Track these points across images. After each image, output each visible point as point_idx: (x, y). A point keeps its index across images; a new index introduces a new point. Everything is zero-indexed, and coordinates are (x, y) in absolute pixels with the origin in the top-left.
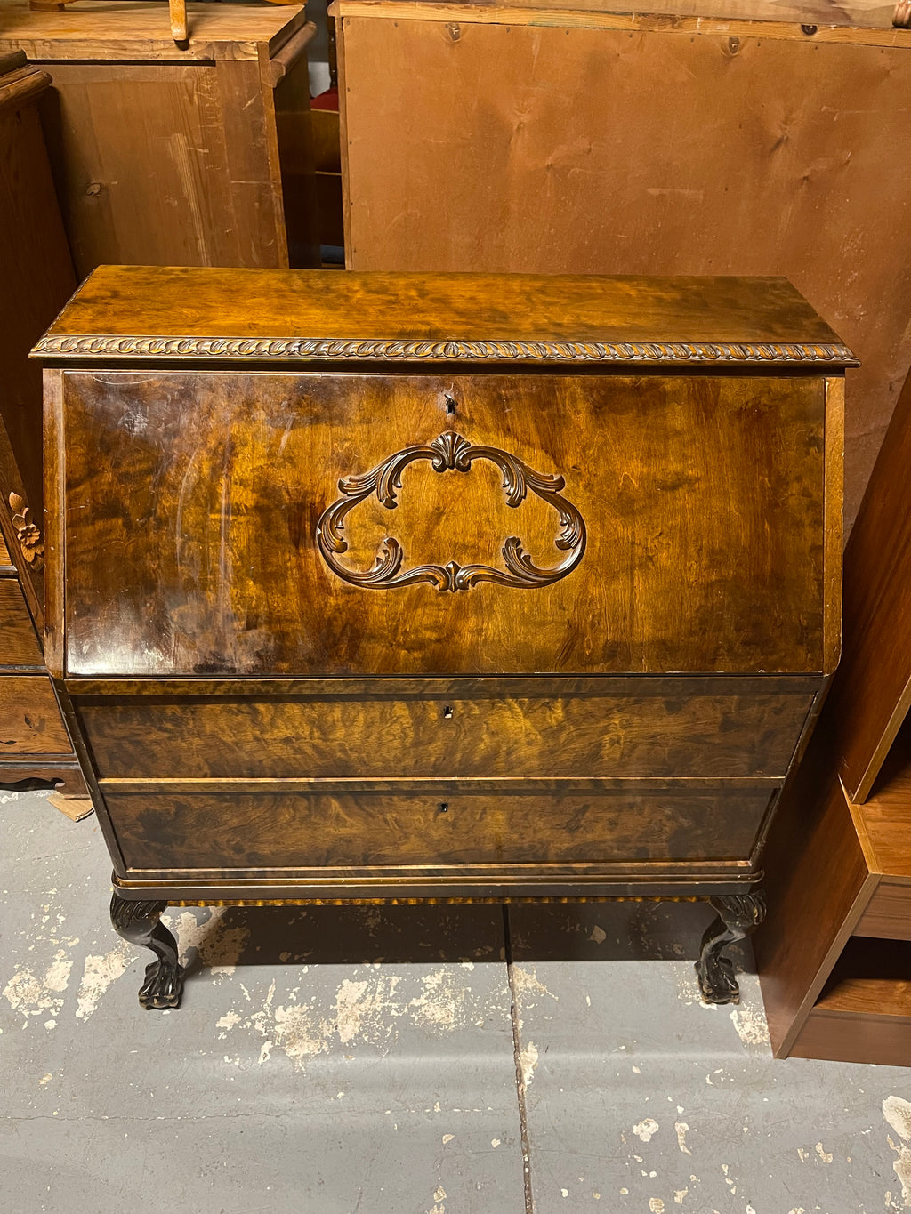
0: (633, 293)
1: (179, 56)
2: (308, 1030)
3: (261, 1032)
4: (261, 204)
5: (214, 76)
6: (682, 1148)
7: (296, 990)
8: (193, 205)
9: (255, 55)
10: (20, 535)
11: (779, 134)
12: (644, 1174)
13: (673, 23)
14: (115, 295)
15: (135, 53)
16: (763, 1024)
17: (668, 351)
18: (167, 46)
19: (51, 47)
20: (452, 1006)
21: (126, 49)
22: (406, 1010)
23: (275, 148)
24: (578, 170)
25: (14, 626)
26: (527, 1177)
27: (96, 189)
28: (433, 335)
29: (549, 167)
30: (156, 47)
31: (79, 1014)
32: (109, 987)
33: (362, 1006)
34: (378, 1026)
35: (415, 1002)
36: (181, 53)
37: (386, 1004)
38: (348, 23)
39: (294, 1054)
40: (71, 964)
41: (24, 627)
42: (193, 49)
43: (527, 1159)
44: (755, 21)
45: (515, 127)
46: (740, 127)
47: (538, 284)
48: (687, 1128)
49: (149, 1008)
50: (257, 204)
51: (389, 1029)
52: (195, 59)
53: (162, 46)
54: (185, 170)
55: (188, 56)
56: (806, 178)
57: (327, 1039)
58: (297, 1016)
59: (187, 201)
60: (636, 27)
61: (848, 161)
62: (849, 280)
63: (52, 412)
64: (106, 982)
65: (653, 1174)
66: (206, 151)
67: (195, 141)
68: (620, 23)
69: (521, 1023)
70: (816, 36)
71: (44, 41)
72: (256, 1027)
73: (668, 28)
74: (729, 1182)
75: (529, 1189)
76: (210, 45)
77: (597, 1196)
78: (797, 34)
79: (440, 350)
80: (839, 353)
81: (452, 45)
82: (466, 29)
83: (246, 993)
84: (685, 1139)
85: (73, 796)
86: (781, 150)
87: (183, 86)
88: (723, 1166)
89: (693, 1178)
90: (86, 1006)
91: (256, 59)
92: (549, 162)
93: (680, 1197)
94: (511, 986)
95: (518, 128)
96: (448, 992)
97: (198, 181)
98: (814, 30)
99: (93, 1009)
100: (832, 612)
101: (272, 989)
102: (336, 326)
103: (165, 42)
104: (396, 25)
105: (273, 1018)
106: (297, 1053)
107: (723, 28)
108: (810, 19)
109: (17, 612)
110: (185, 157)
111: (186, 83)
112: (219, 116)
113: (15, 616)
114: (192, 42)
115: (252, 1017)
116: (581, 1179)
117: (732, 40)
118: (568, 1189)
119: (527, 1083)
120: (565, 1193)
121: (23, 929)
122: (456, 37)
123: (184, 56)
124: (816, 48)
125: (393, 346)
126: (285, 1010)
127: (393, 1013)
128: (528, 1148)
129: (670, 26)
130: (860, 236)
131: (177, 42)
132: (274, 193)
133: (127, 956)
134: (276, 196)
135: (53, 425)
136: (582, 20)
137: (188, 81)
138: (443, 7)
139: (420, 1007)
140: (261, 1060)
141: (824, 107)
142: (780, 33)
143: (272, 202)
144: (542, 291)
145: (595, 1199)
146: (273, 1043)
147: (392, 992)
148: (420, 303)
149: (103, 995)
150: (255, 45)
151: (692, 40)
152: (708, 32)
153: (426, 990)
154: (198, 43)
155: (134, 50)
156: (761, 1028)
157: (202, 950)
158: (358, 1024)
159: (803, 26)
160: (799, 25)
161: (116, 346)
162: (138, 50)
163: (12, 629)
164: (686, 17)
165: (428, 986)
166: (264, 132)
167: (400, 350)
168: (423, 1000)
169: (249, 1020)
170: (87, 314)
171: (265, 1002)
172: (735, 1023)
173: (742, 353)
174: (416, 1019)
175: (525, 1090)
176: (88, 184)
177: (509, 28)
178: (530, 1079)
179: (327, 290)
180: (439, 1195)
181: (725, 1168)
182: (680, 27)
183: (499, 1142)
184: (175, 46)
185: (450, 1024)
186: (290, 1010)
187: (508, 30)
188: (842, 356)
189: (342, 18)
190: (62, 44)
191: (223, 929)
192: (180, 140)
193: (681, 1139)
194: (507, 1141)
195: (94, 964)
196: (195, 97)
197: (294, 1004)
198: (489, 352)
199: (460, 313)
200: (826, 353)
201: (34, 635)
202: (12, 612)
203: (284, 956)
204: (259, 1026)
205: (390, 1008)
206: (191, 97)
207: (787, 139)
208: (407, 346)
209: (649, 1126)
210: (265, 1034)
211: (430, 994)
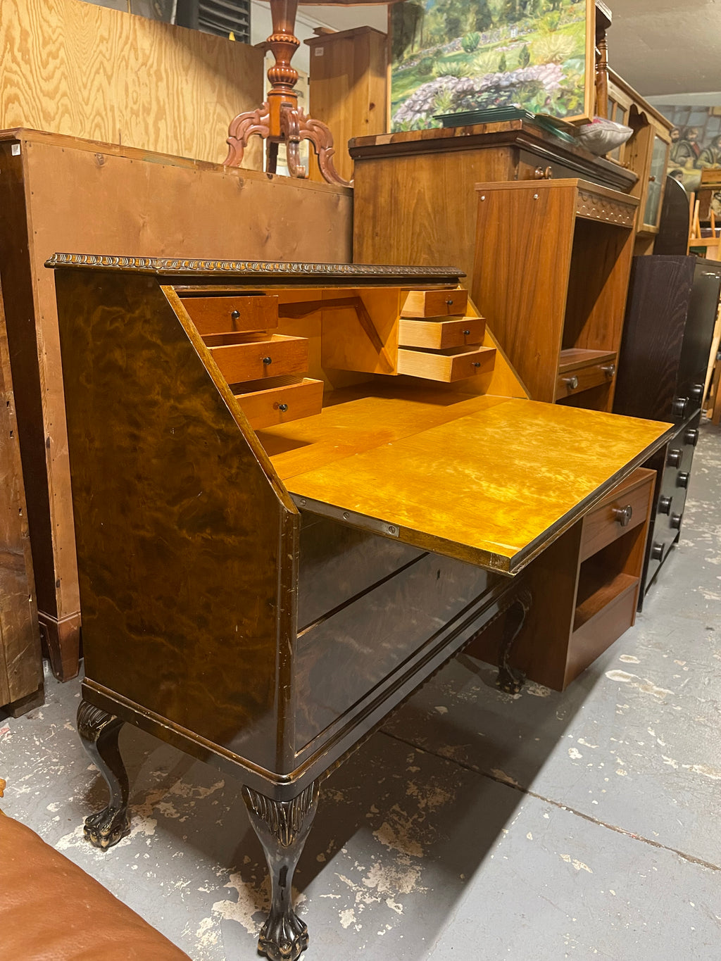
2: (397, 872)
3: (375, 901)
6: (593, 747)
7: (356, 864)
11: (267, 233)
12: (600, 767)
13: (214, 167)
20: (438, 790)
22: (424, 813)
26: (577, 813)
33: (402, 833)
34: (424, 832)
35: (421, 806)
37: (411, 820)
39: (410, 888)
43: (565, 808)
45: (142, 225)
46: (250, 229)
48: (582, 739)
51: (432, 828)
57: (412, 864)
58: (379, 873)
60: (198, 167)
65: (602, 764)
68: (188, 165)
69: (475, 767)
70: (274, 180)
72: (368, 902)
75: (585, 815)
77: (604, 791)
81: (99, 169)
82: (107, 159)
83: (332, 896)
84: (588, 743)
86: (269, 242)
88: (611, 739)
89: (612, 752)
93: (621, 762)
94: (449, 759)
95: (144, 225)
96: (427, 787)
98: (272, 176)
101: (343, 878)
104: (63, 151)
105: (369, 889)
106: (411, 886)
115: (357, 901)
116: (590, 792)
117: (241, 179)
118: (593, 800)
119: (517, 784)
120: (595, 802)
122: (102, 163)
124: (274, 186)
126: (368, 878)
127: (420, 820)
128: (558, 804)
129: (212, 169)
136: (170, 161)
139: (427, 805)
140: (400, 912)
141: (282, 218)
145: (606, 792)
146: (391, 898)
147: (405, 813)
152: (229, 173)
153: (417, 796)
156: (543, 688)
158: (414, 842)
159: (267, 174)
164: (219, 165)
165: (415, 794)
168: (423, 801)
169: (358, 904)
171: (351, 888)
172: (534, 694)
174: (434, 811)
175: (520, 787)
178: (515, 781)
180: (566, 859)
181: (613, 739)
182: (217, 169)
183: (546, 814)
185: (451, 798)
186: (370, 875)
187: (131, 162)
191: (257, 886)
193: (588, 745)
194: (548, 810)
197: (368, 870)
203: (320, 858)
204: (368, 900)
205: (415, 820)
207: (271, 236)
209: (573, 751)
210: (379, 900)
211: (422, 796)
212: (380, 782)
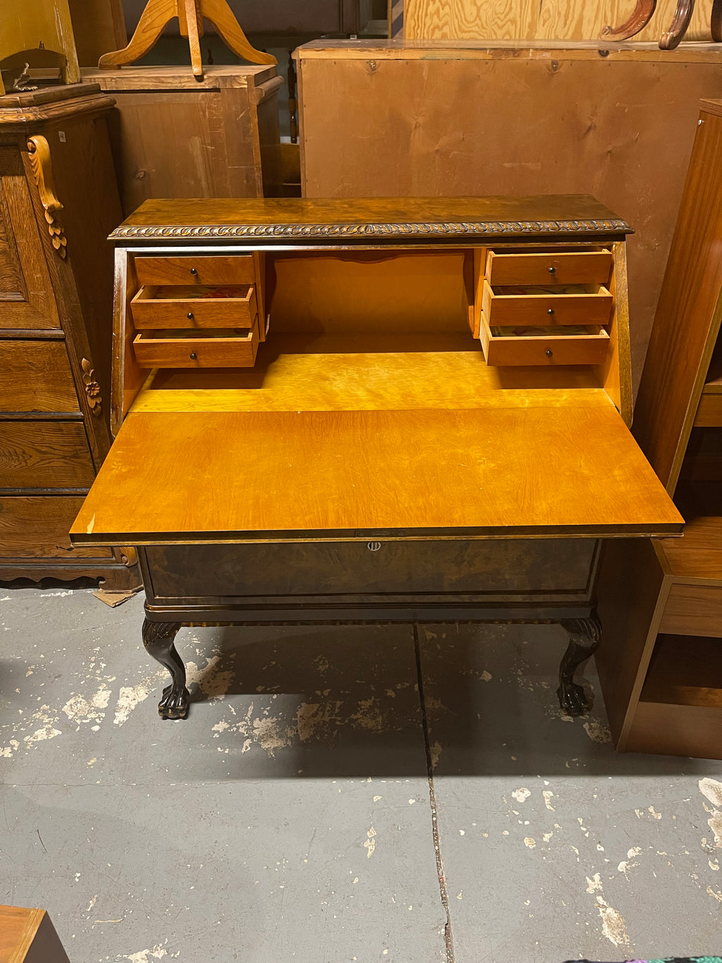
0: (488, 203)
1: (197, 86)
2: (277, 733)
3: (243, 734)
4: (247, 182)
5: (219, 99)
6: (548, 807)
7: (268, 708)
8: (203, 183)
9: (245, 84)
10: (87, 389)
11: (589, 123)
12: (520, 822)
13: (514, 54)
14: (159, 210)
15: (170, 85)
16: (607, 731)
17: (508, 226)
18: (190, 80)
19: (116, 82)
20: (380, 719)
21: (163, 82)
22: (347, 721)
23: (258, 144)
24: (456, 153)
25: (78, 458)
26: (434, 823)
27: (141, 175)
28: (358, 222)
29: (437, 151)
30: (182, 80)
31: (116, 722)
32: (137, 706)
33: (316, 719)
34: (326, 731)
35: (353, 717)
36: (199, 84)
37: (333, 718)
38: (305, 63)
39: (267, 747)
40: (110, 692)
41: (85, 458)
42: (206, 82)
43: (434, 812)
44: (567, 49)
45: (414, 126)
46: (563, 119)
47: (427, 200)
48: (552, 794)
49: (165, 718)
50: (245, 181)
51: (335, 733)
52: (207, 87)
53: (186, 80)
54: (199, 160)
55: (203, 86)
56: (609, 152)
57: (290, 738)
58: (269, 724)
59: (200, 181)
60: (490, 57)
61: (637, 139)
62: (646, 221)
63: (119, 273)
64: (135, 703)
65: (527, 823)
66: (213, 148)
67: (206, 141)
68: (479, 55)
69: (429, 730)
70: (609, 57)
71: (112, 78)
72: (240, 730)
73: (511, 57)
74: (584, 829)
75: (436, 830)
76: (217, 78)
77: (486, 835)
78: (598, 57)
79: (362, 229)
80: (621, 225)
81: (371, 75)
82: (380, 64)
83: (233, 710)
84: (550, 801)
85: (111, 591)
86: (591, 134)
87: (199, 106)
88: (579, 819)
89: (557, 826)
90: (121, 717)
91: (246, 86)
92: (437, 147)
93: (547, 837)
94: (423, 708)
95: (416, 127)
96: (377, 711)
97: (207, 167)
98: (607, 53)
99: (125, 719)
100: (625, 391)
101: (251, 708)
102: (296, 219)
103: (188, 77)
104: (335, 63)
105: (252, 725)
106: (269, 746)
107: (547, 55)
108: (604, 47)
109: (81, 447)
110: (199, 152)
111: (200, 104)
112: (222, 124)
113: (80, 450)
114: (205, 77)
115: (237, 725)
116: (474, 824)
117: (554, 62)
118: (464, 830)
119: (435, 765)
120: (462, 833)
121: (77, 671)
122: (374, 69)
123: (200, 86)
124: (609, 65)
125: (332, 228)
126: (260, 720)
127: (338, 723)
128: (435, 805)
129: (512, 55)
130: (650, 190)
131: (195, 76)
132: (256, 174)
133: (148, 687)
134: (258, 175)
135: (120, 283)
136: (455, 54)
137: (203, 102)
138: (365, 50)
139: (357, 719)
140: (244, 750)
141: (618, 104)
142: (583, 56)
143: (254, 180)
144: (429, 203)
145: (485, 838)
146: (252, 740)
147: (337, 711)
148: (350, 210)
149: (132, 710)
150: (245, 77)
151: (527, 64)
152: (537, 58)
153: (361, 709)
154: (209, 77)
155: (169, 83)
156: (606, 733)
157: (202, 684)
158: (312, 729)
159: (600, 51)
160: (597, 51)
161: (161, 231)
162: (171, 83)
163: (76, 460)
164: (522, 49)
165: (363, 707)
166: (250, 133)
167: (338, 230)
168: (359, 715)
169: (235, 726)
170: (142, 218)
171: (246, 716)
172: (587, 730)
173: (556, 226)
174: (354, 726)
175: (433, 770)
176: (137, 172)
177: (407, 61)
178: (436, 763)
179: (291, 205)
180: (371, 833)
181: (581, 821)
182: (518, 56)
183: (414, 801)
184: (194, 79)
185: (379, 730)
186: (264, 720)
187: (407, 63)
188: (623, 227)
189: (301, 60)
190: (123, 80)
191: (216, 672)
192: (197, 140)
193: (547, 801)
194: (420, 800)
195: (126, 692)
196: (207, 113)
197: (266, 717)
198: (394, 229)
199: (375, 213)
200: (611, 225)
201: (91, 465)
202: (77, 447)
203: (259, 689)
204: (242, 730)
205: (335, 720)
206: (204, 112)
207: (595, 126)
208: (342, 228)
209: (523, 792)
210: (246, 735)
211: (364, 712)
212: (358, 681)
